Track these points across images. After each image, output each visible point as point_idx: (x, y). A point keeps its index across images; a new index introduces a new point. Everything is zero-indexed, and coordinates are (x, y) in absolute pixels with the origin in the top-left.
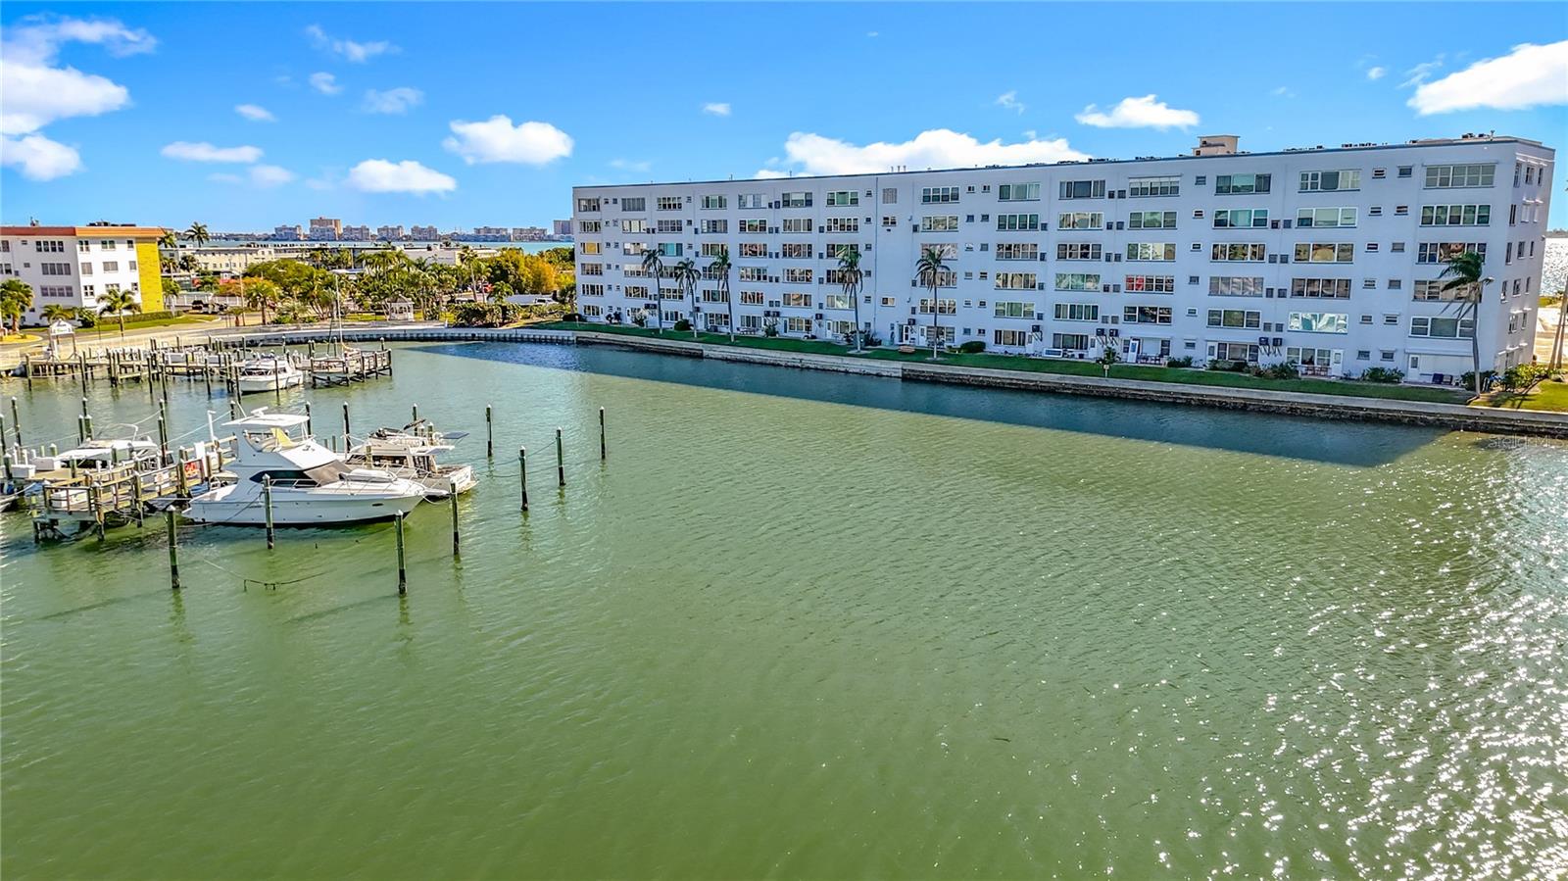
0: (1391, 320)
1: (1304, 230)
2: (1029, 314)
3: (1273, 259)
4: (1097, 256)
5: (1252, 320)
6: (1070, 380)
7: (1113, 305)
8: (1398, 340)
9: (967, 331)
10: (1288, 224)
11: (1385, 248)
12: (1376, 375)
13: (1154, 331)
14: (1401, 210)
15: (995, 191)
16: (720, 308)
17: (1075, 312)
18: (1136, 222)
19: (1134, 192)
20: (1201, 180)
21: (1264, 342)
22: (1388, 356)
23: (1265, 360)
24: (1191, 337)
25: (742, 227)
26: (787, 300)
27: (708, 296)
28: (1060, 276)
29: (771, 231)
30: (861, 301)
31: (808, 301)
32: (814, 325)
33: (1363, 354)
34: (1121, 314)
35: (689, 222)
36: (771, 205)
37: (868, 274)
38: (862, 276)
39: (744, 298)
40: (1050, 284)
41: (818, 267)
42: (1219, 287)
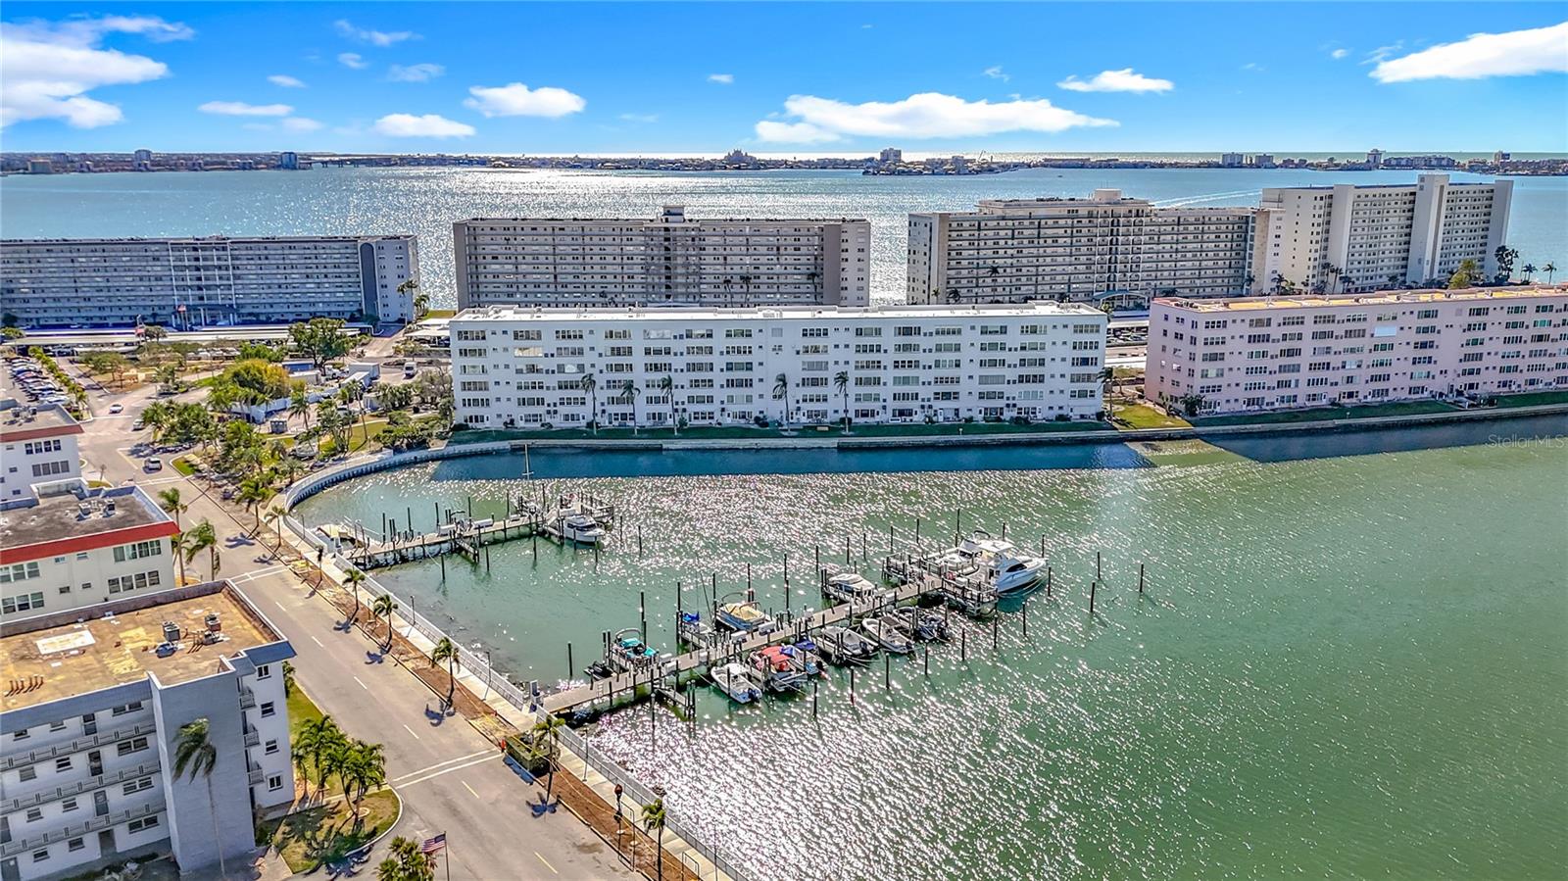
0: (1062, 392)
1: (1024, 352)
2: (877, 399)
3: (1009, 366)
4: (917, 366)
5: (1001, 396)
6: (943, 438)
7: (926, 392)
8: (1065, 400)
9: (836, 412)
10: (1016, 349)
11: (1058, 360)
12: (1060, 418)
13: (951, 404)
14: (1064, 343)
15: (853, 331)
16: (627, 409)
17: (905, 397)
18: (939, 348)
19: (938, 333)
20: (973, 328)
21: (1008, 405)
22: (1061, 408)
23: (1007, 415)
24: (969, 405)
25: (648, 352)
26: (691, 399)
27: (612, 401)
28: (895, 378)
29: (676, 354)
30: (755, 398)
31: (710, 400)
32: (717, 416)
33: (1051, 408)
34: (932, 397)
35: (592, 349)
36: (675, 337)
37: (761, 380)
38: (755, 382)
39: (649, 400)
40: (890, 382)
41: (719, 377)
42: (983, 380)
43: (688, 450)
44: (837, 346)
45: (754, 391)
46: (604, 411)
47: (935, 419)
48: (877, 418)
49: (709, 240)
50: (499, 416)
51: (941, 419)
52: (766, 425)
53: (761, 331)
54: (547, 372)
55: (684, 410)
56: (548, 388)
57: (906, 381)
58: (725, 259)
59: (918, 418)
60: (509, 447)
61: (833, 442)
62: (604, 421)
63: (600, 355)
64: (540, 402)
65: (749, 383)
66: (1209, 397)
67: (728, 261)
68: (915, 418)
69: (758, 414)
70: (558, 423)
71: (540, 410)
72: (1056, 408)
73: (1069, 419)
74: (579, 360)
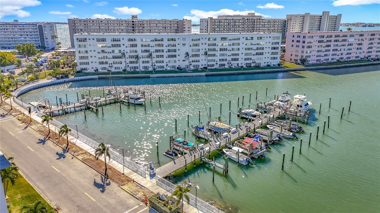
0: (268, 58)
1: (258, 45)
2: (214, 61)
3: (254, 50)
4: (227, 50)
5: (251, 59)
6: (237, 72)
7: (229, 58)
8: (269, 60)
9: (202, 65)
10: (256, 44)
11: (268, 48)
12: (268, 65)
14: (269, 42)
15: (207, 39)
17: (223, 60)
18: (233, 45)
19: (233, 39)
20: (243, 38)
21: (253, 62)
22: (268, 63)
23: (253, 65)
24: (242, 62)
25: (142, 46)
26: (157, 62)
27: (131, 62)
28: (220, 54)
29: (151, 47)
30: (177, 61)
31: (163, 62)
32: (165, 67)
33: (265, 63)
34: (231, 60)
35: (124, 45)
36: (151, 41)
37: (179, 55)
38: (177, 56)
39: (143, 62)
40: (218, 55)
41: (165, 54)
42: (246, 54)
43: (158, 77)
44: (202, 44)
45: (177, 59)
46: (128, 66)
47: (232, 67)
48: (214, 67)
50: (93, 68)
51: (233, 67)
52: (181, 69)
53: (179, 39)
54: (109, 53)
55: (155, 65)
56: (109, 58)
57: (223, 55)
58: (150, 30)
59: (227, 67)
60: (97, 77)
61: (204, 74)
62: (128, 69)
63: (126, 47)
64: (106, 63)
65: (175, 56)
66: (308, 59)
68: (226, 67)
69: (178, 66)
70: (113, 70)
71: (107, 66)
72: (266, 63)
73: (270, 66)
74: (119, 48)
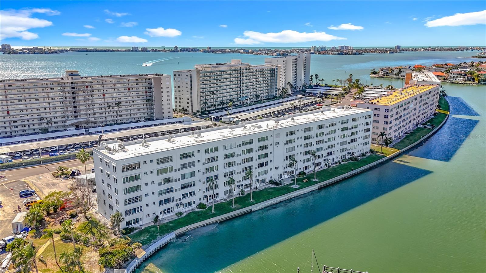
0: (361, 144)
1: (352, 130)
2: (310, 160)
3: (348, 136)
4: (323, 142)
5: (346, 150)
6: (349, 174)
7: (325, 153)
8: (362, 147)
9: (297, 170)
11: (361, 131)
12: (363, 155)
13: (332, 157)
14: (362, 124)
15: (303, 130)
16: (215, 192)
17: (319, 157)
18: (330, 133)
20: (339, 122)
21: (348, 153)
22: (361, 150)
23: (347, 157)
24: (337, 156)
25: (225, 157)
26: (244, 179)
27: (208, 189)
28: (316, 149)
29: (237, 156)
30: (269, 171)
32: (254, 184)
33: (358, 151)
34: (327, 155)
36: (238, 146)
37: (271, 161)
38: (269, 163)
39: (226, 184)
41: (255, 163)
42: (342, 144)
44: (298, 138)
45: (268, 167)
46: (204, 196)
48: (310, 169)
49: (95, 87)
50: (148, 216)
51: (330, 164)
52: (277, 183)
53: (271, 136)
54: (176, 180)
55: (241, 185)
56: (176, 190)
57: (319, 149)
58: (104, 95)
59: (323, 165)
60: (174, 236)
63: (203, 164)
64: (172, 200)
65: (266, 164)
67: (106, 97)
69: (270, 179)
70: (181, 209)
71: (172, 205)
74: (192, 169)
